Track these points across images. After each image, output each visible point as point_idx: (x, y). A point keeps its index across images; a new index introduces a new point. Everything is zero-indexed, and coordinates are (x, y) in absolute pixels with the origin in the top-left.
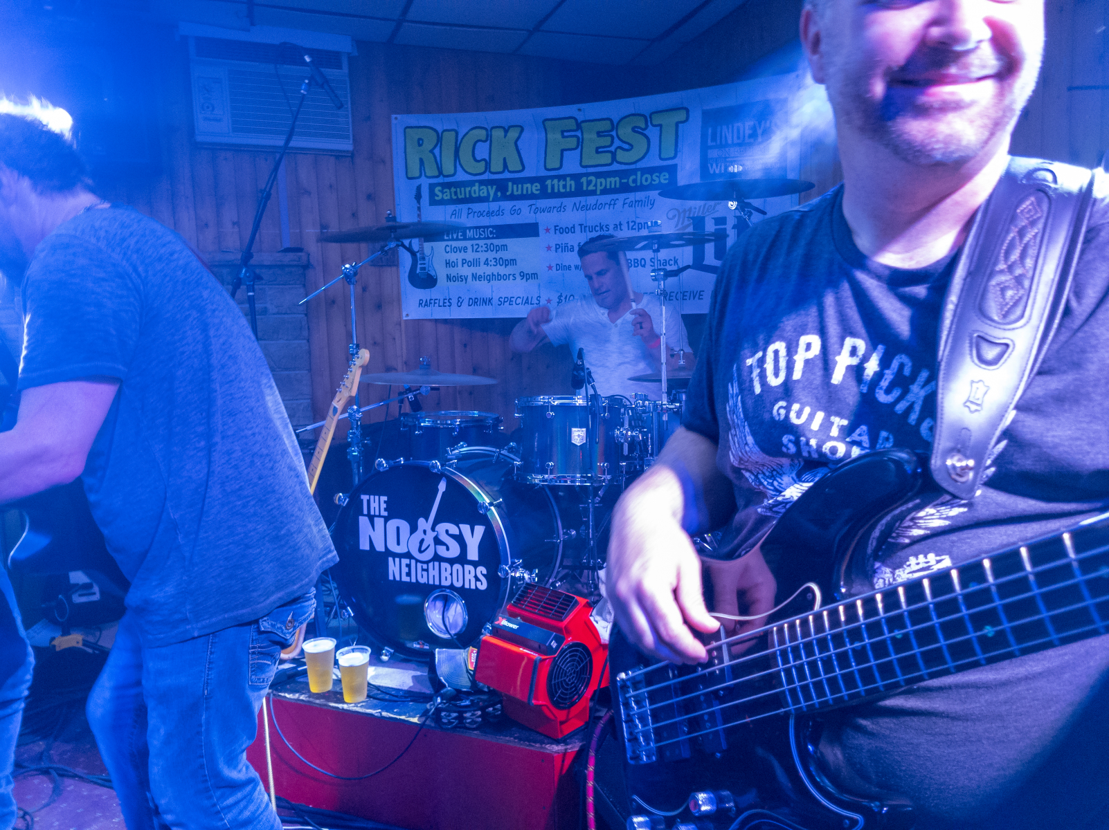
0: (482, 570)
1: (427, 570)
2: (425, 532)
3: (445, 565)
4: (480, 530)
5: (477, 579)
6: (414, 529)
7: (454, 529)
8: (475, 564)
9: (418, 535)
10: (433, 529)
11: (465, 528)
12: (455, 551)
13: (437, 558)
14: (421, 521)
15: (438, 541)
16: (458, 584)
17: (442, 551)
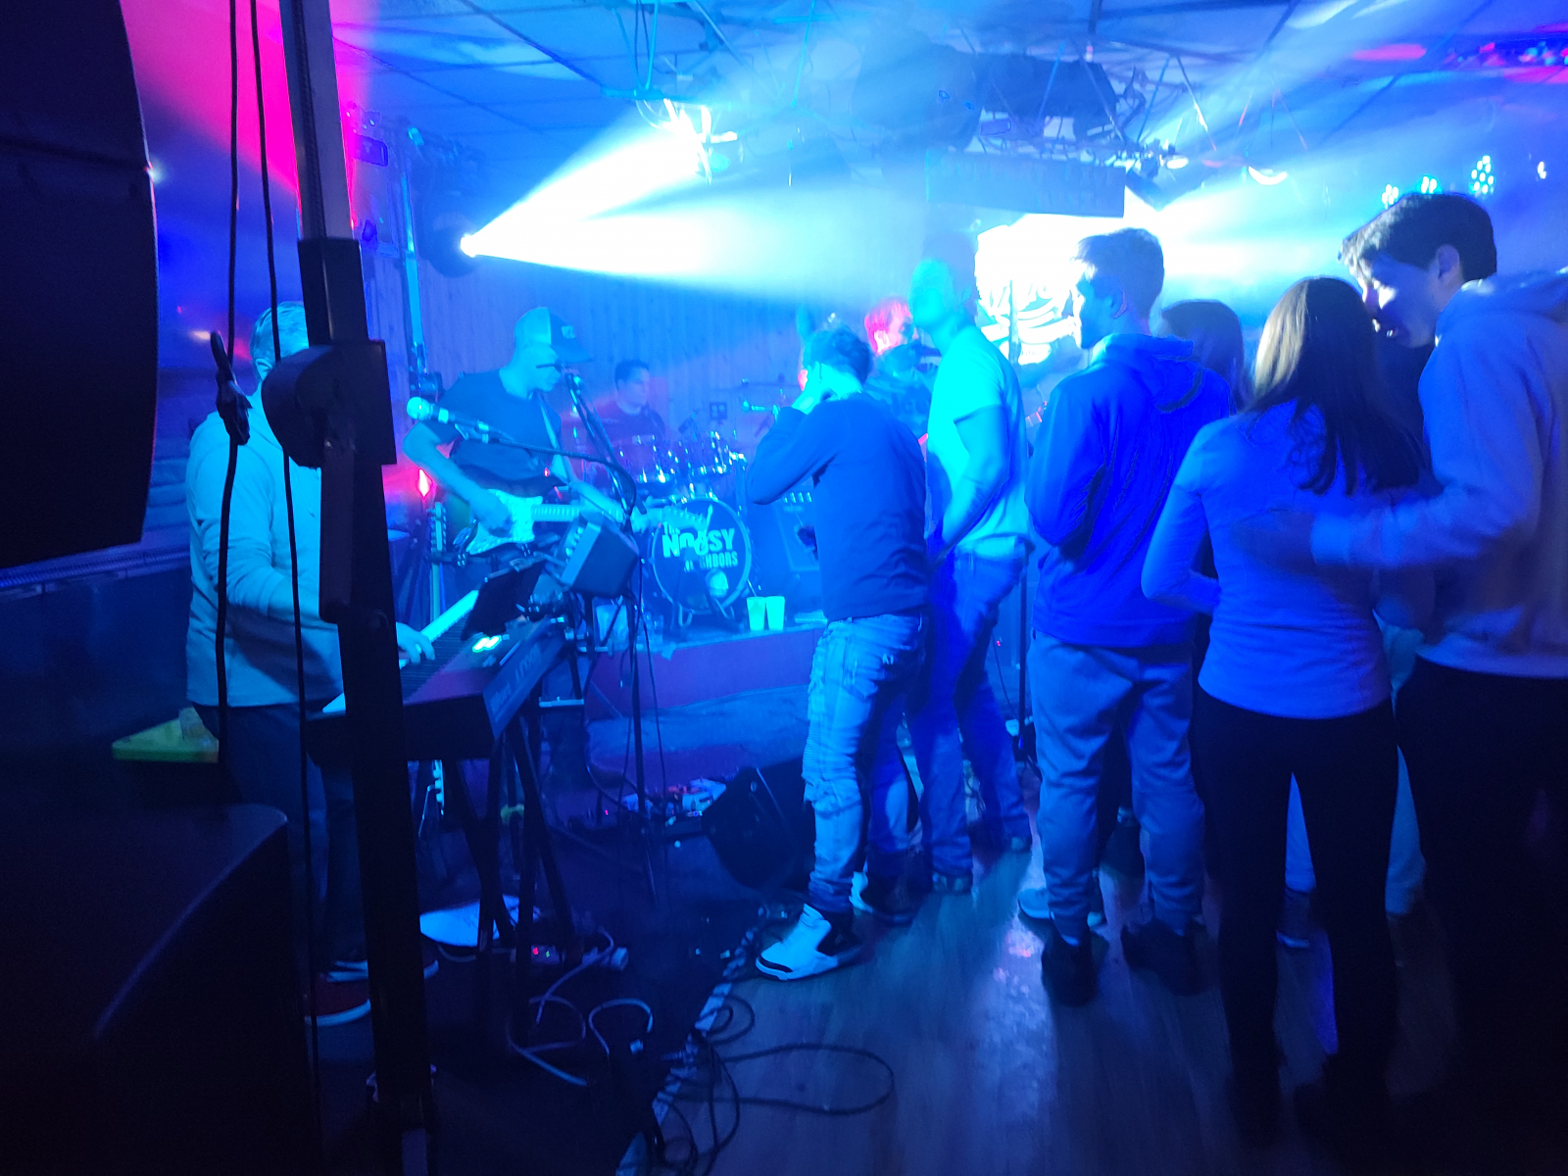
0: (735, 554)
1: (705, 561)
2: (702, 539)
3: (715, 556)
4: (732, 531)
5: (732, 560)
6: (696, 539)
7: (717, 533)
8: (731, 552)
9: (699, 540)
10: (707, 536)
11: (724, 532)
12: (720, 545)
13: (710, 552)
14: (700, 532)
15: (710, 542)
16: (722, 565)
17: (713, 548)
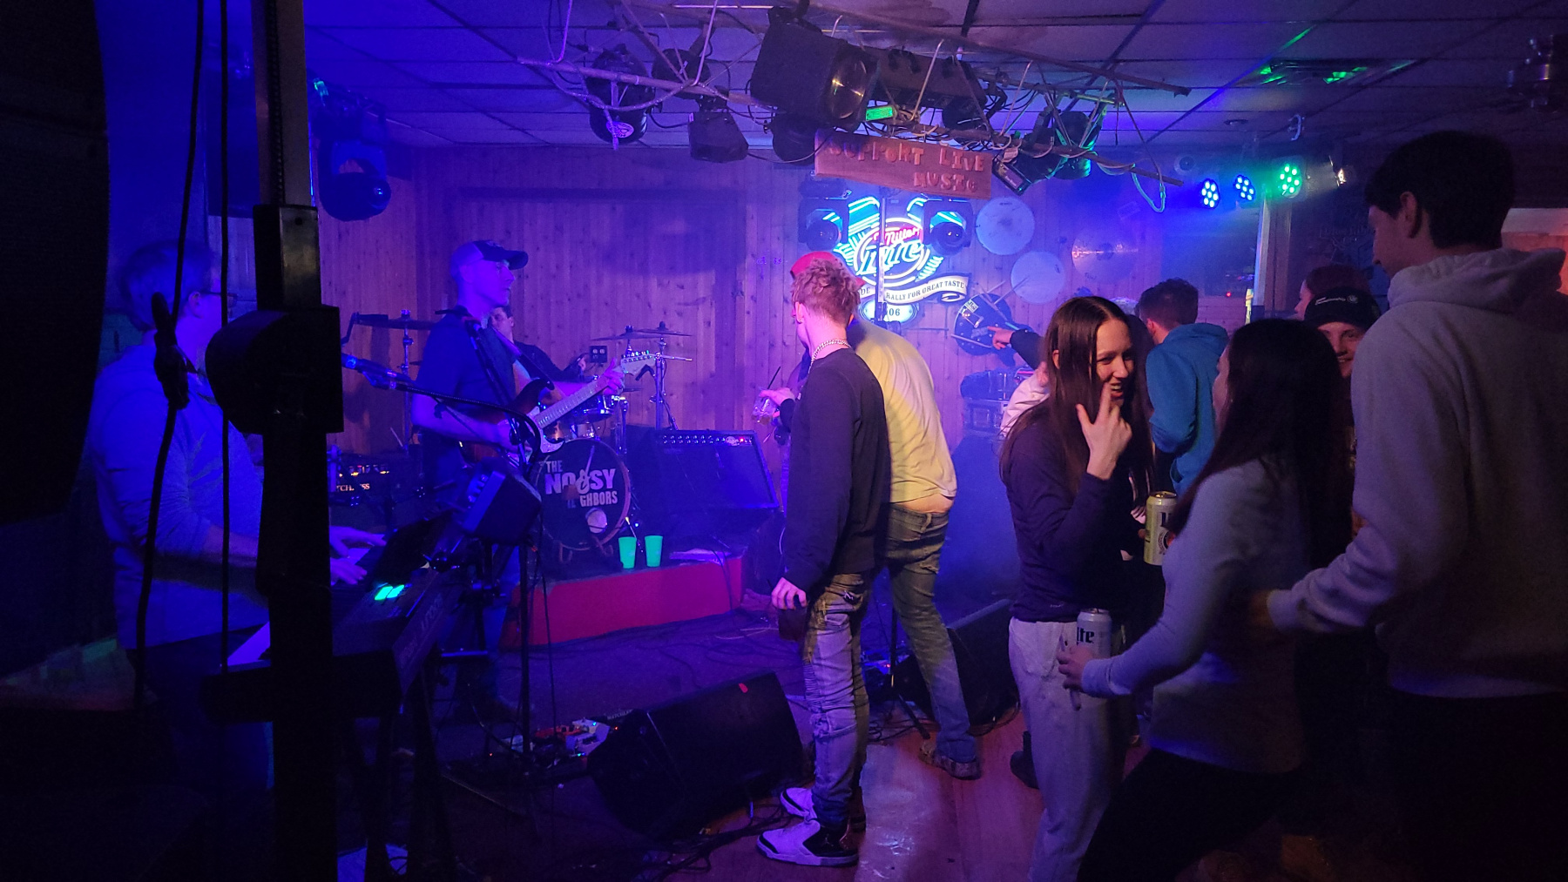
0: (615, 492)
1: (586, 499)
2: (584, 477)
3: (596, 494)
5: (612, 498)
6: (577, 477)
7: (599, 474)
8: (611, 490)
9: (581, 478)
10: (588, 475)
11: (605, 471)
12: (600, 485)
13: (591, 491)
14: (582, 471)
15: (591, 481)
16: (602, 503)
17: (594, 486)
